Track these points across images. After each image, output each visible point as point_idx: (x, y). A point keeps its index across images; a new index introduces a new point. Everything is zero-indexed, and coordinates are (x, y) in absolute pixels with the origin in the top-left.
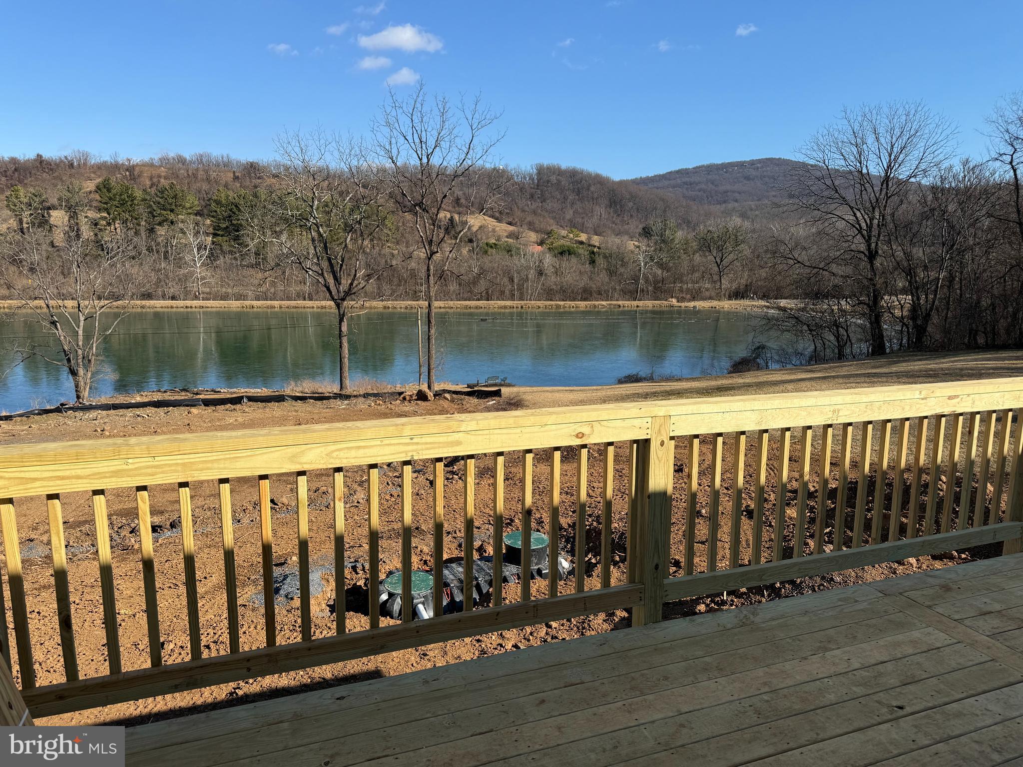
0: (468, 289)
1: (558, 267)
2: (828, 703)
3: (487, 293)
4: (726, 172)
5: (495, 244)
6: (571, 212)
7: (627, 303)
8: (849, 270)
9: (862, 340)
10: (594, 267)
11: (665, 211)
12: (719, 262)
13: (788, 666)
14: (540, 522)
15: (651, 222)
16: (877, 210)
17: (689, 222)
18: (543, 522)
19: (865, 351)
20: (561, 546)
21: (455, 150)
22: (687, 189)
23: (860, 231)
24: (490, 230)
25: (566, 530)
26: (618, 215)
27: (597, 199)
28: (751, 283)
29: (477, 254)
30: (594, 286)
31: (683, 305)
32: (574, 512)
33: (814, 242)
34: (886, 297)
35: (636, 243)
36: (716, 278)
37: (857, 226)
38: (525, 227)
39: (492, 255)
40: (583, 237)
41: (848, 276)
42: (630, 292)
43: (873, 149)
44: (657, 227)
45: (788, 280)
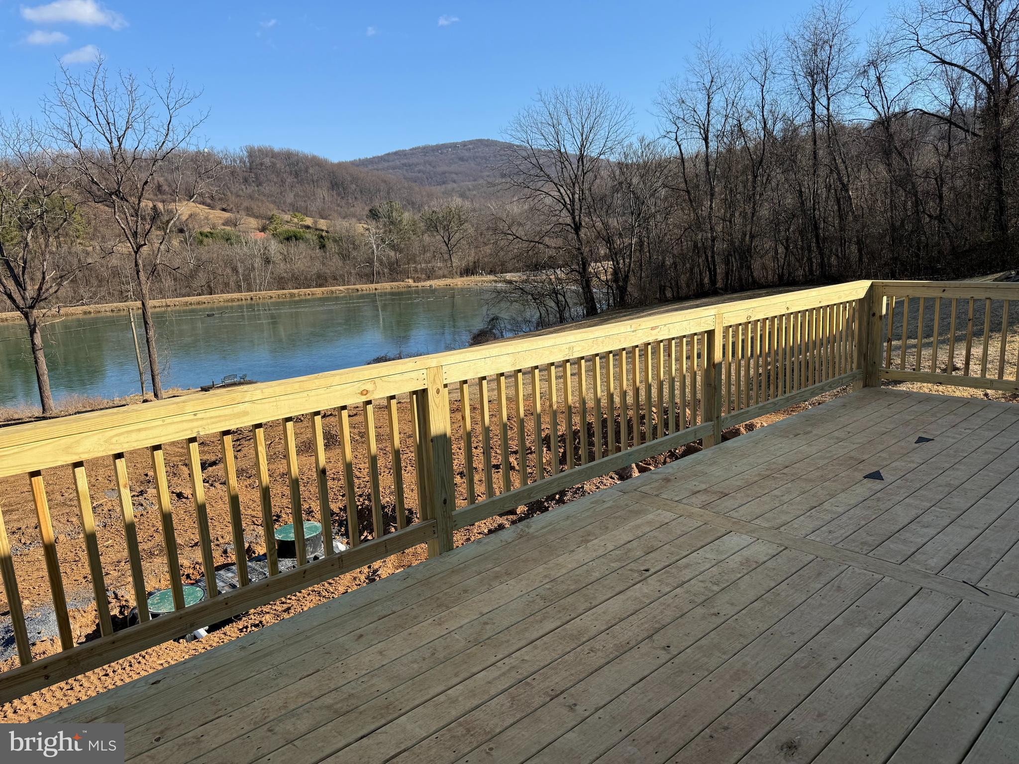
0: (186, 284)
1: (286, 253)
2: (595, 579)
3: (209, 286)
4: (441, 154)
5: (210, 233)
6: (292, 195)
7: (365, 286)
8: (559, 242)
9: (577, 304)
10: (325, 252)
11: (388, 193)
12: (447, 241)
13: (561, 560)
14: (310, 512)
15: (376, 204)
16: (577, 185)
17: (413, 204)
18: (312, 511)
19: (581, 313)
20: (334, 531)
21: (152, 131)
22: (407, 170)
23: (565, 205)
24: (202, 218)
25: (337, 515)
26: (342, 198)
27: (317, 181)
28: (478, 260)
29: (191, 245)
30: (329, 271)
31: (420, 284)
32: (343, 496)
33: (528, 218)
34: (593, 264)
35: (365, 226)
36: (446, 256)
37: (562, 201)
38: (243, 213)
39: (208, 245)
40: (309, 221)
41: (560, 248)
42: (366, 275)
43: (567, 129)
44: (383, 209)
45: (510, 255)
